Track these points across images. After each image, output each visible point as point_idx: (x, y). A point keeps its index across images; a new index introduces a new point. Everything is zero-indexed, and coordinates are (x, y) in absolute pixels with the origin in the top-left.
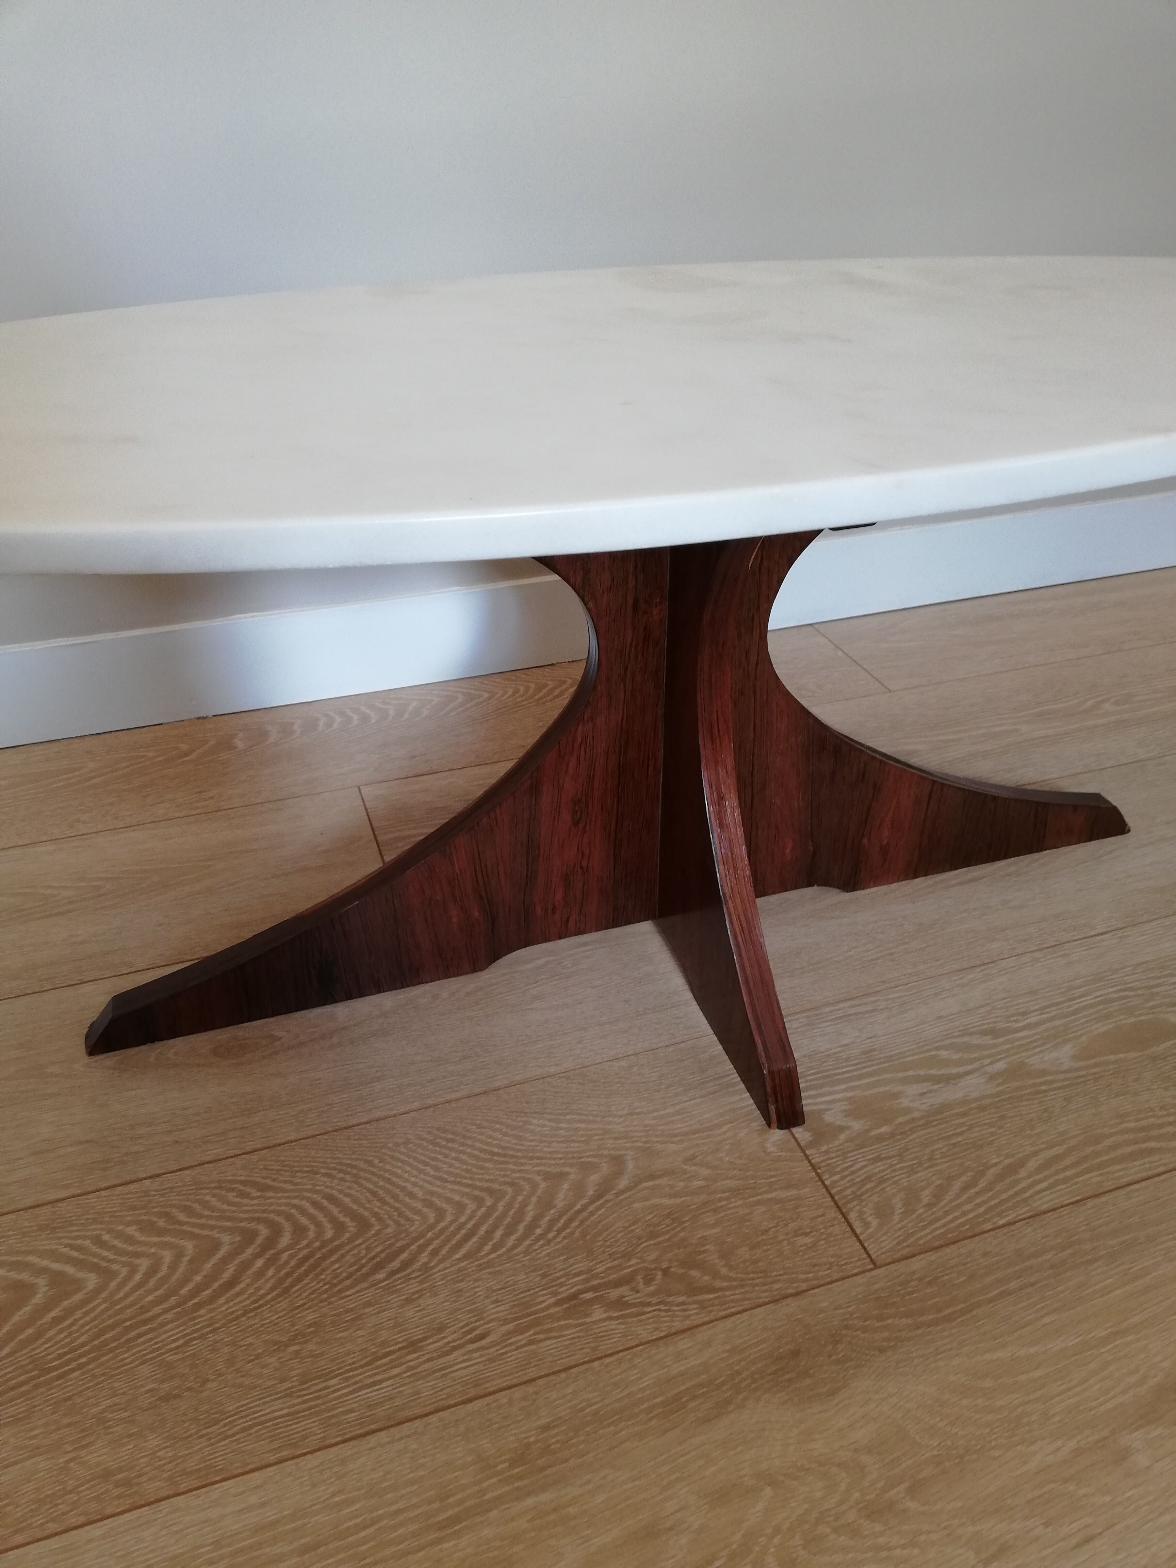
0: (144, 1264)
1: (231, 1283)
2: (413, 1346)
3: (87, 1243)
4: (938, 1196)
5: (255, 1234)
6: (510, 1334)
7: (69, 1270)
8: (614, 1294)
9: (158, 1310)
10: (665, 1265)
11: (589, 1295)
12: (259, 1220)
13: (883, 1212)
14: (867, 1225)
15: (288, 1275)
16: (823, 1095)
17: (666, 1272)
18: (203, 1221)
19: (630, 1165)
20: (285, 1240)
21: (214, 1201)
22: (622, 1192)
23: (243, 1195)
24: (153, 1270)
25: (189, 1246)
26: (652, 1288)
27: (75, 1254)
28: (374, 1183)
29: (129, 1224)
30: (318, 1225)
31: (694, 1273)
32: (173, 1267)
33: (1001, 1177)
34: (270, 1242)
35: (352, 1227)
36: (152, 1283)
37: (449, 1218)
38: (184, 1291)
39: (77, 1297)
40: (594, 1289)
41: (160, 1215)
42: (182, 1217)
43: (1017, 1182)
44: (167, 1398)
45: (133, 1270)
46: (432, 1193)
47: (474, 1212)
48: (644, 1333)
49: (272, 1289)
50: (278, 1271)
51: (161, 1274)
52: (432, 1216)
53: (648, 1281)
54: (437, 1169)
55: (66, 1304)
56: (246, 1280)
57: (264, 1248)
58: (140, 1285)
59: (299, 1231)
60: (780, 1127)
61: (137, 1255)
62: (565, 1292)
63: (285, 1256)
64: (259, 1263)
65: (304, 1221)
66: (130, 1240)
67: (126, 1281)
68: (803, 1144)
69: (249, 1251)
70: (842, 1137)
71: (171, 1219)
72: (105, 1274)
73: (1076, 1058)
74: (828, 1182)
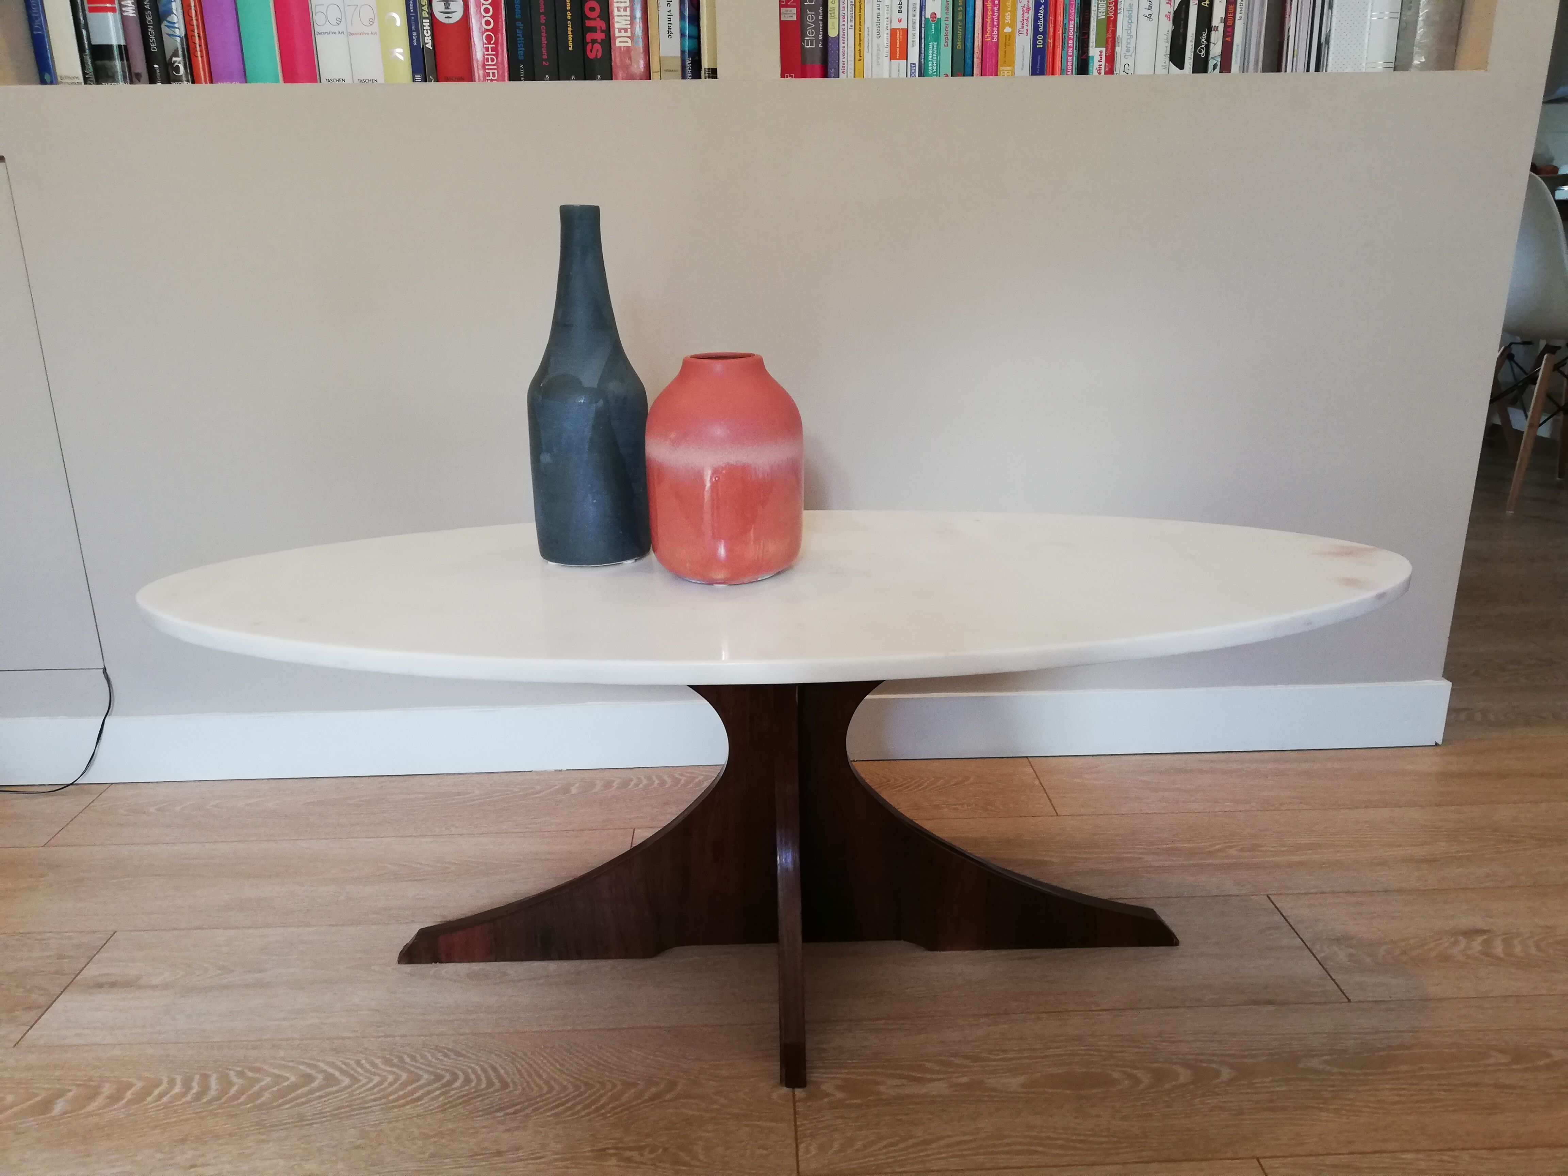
0: (377, 1079)
1: (419, 1099)
2: (499, 1153)
3: (352, 1062)
4: (865, 1147)
5: (442, 1077)
6: (556, 1160)
7: (337, 1074)
8: (628, 1154)
9: (373, 1104)
10: (667, 1146)
11: (612, 1151)
12: (447, 1071)
13: (823, 1148)
14: (808, 1151)
15: (449, 1102)
16: (826, 1073)
17: (665, 1150)
18: (418, 1065)
19: (679, 1088)
20: (457, 1084)
21: (429, 1055)
22: (665, 1101)
23: (446, 1055)
24: (380, 1083)
25: (404, 1076)
26: (652, 1156)
27: (344, 1067)
28: (522, 1066)
29: (379, 1057)
30: (479, 1080)
31: (682, 1154)
32: (391, 1085)
33: (915, 1145)
34: (449, 1083)
35: (498, 1084)
36: (376, 1090)
37: (555, 1092)
38: (391, 1098)
39: (335, 1089)
40: (616, 1148)
41: (397, 1056)
42: (408, 1060)
43: (926, 1150)
44: (358, 1147)
45: (371, 1080)
46: (551, 1078)
47: (571, 1093)
49: (438, 1107)
50: (446, 1098)
51: (383, 1087)
52: (545, 1089)
53: (651, 1152)
54: (562, 1065)
55: (328, 1090)
56: (426, 1099)
57: (444, 1086)
58: (370, 1089)
59: (467, 1081)
60: (787, 1086)
61: (375, 1074)
62: (600, 1146)
63: (453, 1093)
64: (437, 1093)
65: (473, 1077)
66: (374, 1065)
67: (364, 1085)
68: (797, 1099)
69: (435, 1086)
70: (826, 1100)
71: (401, 1059)
72: (355, 1080)
73: (1023, 1085)
74: (798, 1123)
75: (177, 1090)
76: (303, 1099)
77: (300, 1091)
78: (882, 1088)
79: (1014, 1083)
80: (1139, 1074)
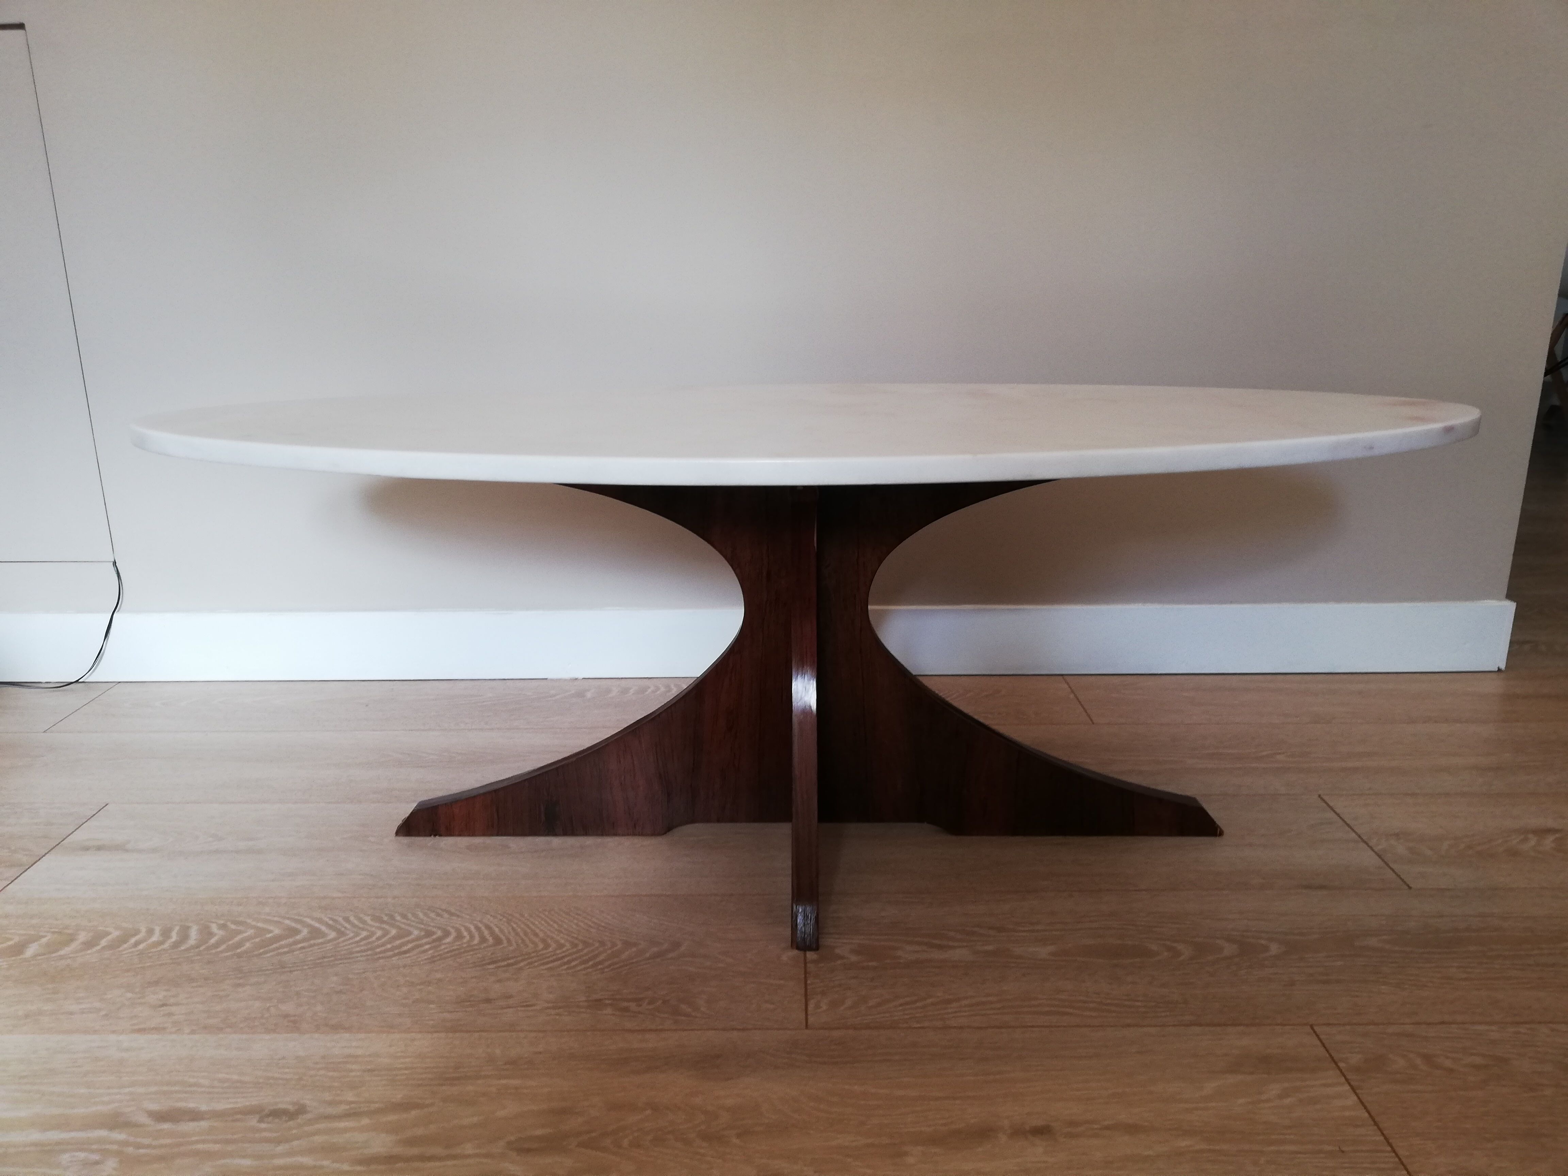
0: (364, 934)
1: (405, 952)
2: (488, 1001)
3: (340, 919)
4: (881, 1004)
5: (434, 933)
6: (548, 1008)
7: (323, 928)
8: (626, 1004)
9: (359, 955)
10: (667, 998)
11: (607, 1002)
12: (439, 928)
13: (835, 1004)
14: (818, 1006)
15: (439, 955)
16: (842, 939)
17: (665, 1002)
18: (409, 922)
19: (683, 948)
20: (448, 940)
21: (421, 915)
22: (668, 959)
23: (438, 915)
24: (368, 937)
25: (394, 932)
26: (651, 1007)
27: (331, 922)
28: (518, 926)
29: (369, 915)
30: (472, 937)
31: (683, 1006)
32: (378, 939)
34: (439, 939)
35: (491, 940)
36: (363, 943)
37: (551, 949)
38: (378, 950)
39: (320, 941)
40: (614, 999)
41: (386, 915)
42: (398, 918)
43: (946, 1008)
44: (340, 992)
45: (357, 935)
46: (548, 936)
47: (567, 950)
48: (628, 1025)
49: (428, 959)
50: (437, 951)
51: (370, 940)
52: (541, 946)
53: (649, 1004)
54: (561, 926)
55: (312, 942)
56: (415, 952)
57: (434, 941)
58: (357, 942)
59: (459, 937)
60: (799, 950)
61: (363, 929)
62: (596, 997)
63: (443, 947)
64: (427, 947)
65: (465, 934)
66: (364, 922)
67: (350, 939)
68: (808, 961)
69: (424, 941)
70: (839, 962)
71: (392, 917)
72: (341, 933)
73: (1053, 954)
74: (809, 982)
75: (155, 938)
76: (286, 950)
77: (283, 943)
78: (899, 953)
79: (1044, 952)
80: (1180, 947)
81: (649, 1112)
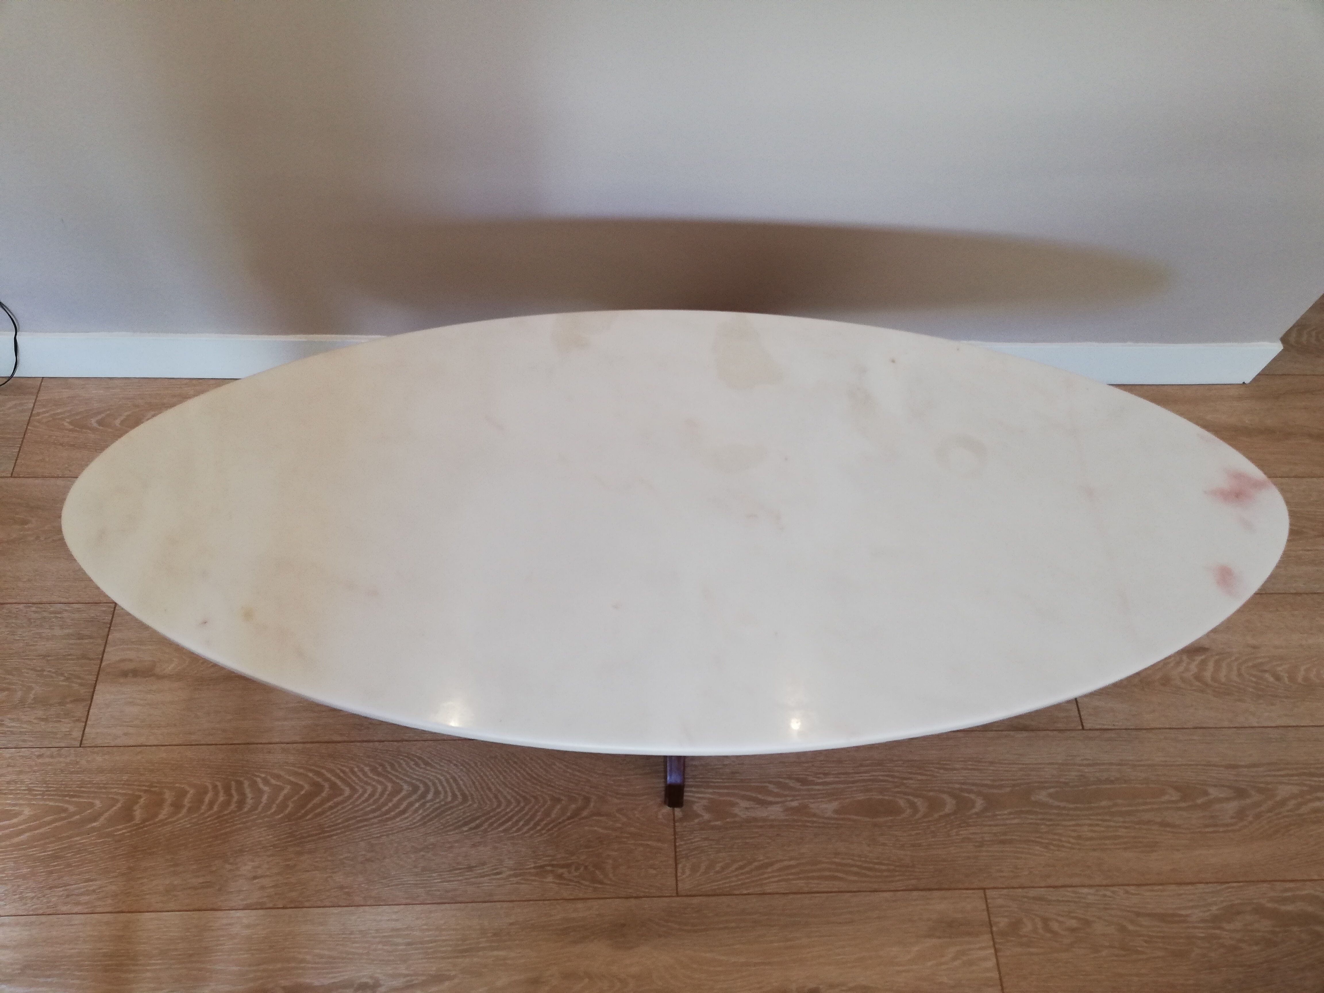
0: (369, 789)
1: (404, 812)
2: (470, 868)
3: (347, 770)
4: (723, 869)
5: (418, 788)
6: (510, 876)
7: (338, 782)
8: (560, 871)
9: (372, 815)
10: (587, 864)
11: (549, 868)
12: (421, 781)
13: (694, 869)
14: (683, 873)
15: (428, 815)
16: (698, 792)
17: (586, 867)
18: (397, 774)
19: (592, 805)
20: (430, 796)
21: (403, 764)
22: (583, 818)
23: (417, 764)
24: (373, 794)
25: (389, 786)
26: (577, 874)
27: (342, 775)
28: (476, 778)
29: (366, 765)
30: (446, 792)
31: (597, 872)
32: (382, 794)
33: (758, 868)
34: (424, 795)
35: (460, 797)
36: (371, 801)
37: (502, 808)
38: (384, 809)
39: (339, 799)
40: (552, 866)
41: (380, 765)
42: (389, 769)
43: (764, 873)
44: (369, 860)
45: (365, 791)
46: (499, 791)
47: (514, 808)
48: (566, 895)
49: (419, 821)
50: (425, 811)
51: (375, 798)
52: (495, 805)
53: (576, 870)
54: (505, 778)
55: (335, 800)
56: (410, 812)
57: (420, 798)
58: (367, 800)
59: (437, 793)
60: (670, 806)
61: (367, 784)
62: (541, 863)
63: (428, 805)
64: (417, 805)
65: (440, 788)
66: (365, 774)
67: (362, 795)
68: (676, 818)
69: (414, 797)
70: (696, 821)
72: (353, 790)
73: (836, 811)
74: (677, 844)
75: (222, 798)
76: (319, 810)
77: (315, 801)
78: (736, 810)
79: (828, 808)
80: (918, 802)
81: (586, 980)
